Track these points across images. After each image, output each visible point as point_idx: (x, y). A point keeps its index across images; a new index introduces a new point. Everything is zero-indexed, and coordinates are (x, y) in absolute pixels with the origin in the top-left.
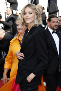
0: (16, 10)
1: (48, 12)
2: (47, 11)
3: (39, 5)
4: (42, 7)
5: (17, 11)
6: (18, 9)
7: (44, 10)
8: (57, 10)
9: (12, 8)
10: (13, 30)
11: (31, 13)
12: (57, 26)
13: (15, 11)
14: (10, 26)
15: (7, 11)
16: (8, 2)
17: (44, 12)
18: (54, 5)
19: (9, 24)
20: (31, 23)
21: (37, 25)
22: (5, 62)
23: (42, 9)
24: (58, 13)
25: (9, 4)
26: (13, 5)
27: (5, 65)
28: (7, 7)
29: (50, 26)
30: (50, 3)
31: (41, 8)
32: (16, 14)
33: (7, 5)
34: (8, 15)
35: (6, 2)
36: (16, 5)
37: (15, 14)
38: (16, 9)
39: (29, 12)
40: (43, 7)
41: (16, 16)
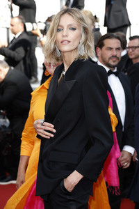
0: (32, 23)
1: (106, 28)
2: (105, 26)
3: (87, 12)
4: (91, 15)
5: (34, 24)
6: (37, 19)
7: (97, 22)
8: (127, 23)
9: (22, 17)
10: (25, 69)
11: (74, 29)
12: (118, 58)
13: (30, 24)
14: (19, 59)
15: (12, 25)
16: (13, 5)
17: (97, 27)
18: (120, 11)
19: (16, 55)
20: (71, 51)
21: (84, 56)
22: (21, 141)
23: (92, 20)
24: (128, 29)
25: (16, 8)
26: (26, 10)
27: (22, 149)
28: (12, 16)
29: (102, 57)
30: (111, 5)
31: (90, 18)
32: (33, 32)
33: (12, 10)
34: (15, 34)
35: (10, 3)
36: (31, 11)
37: (30, 32)
38: (32, 21)
39: (70, 25)
40: (94, 15)
41: (34, 35)
